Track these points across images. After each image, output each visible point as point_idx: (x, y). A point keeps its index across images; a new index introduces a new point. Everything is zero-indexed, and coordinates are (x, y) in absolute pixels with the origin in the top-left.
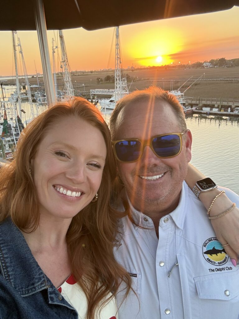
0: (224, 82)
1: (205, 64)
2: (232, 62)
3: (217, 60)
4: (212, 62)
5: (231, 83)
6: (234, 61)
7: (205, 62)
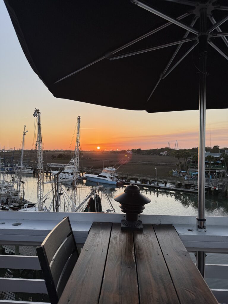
0: (142, 164)
1: (128, 152)
2: (145, 152)
3: (135, 150)
4: (132, 150)
5: (146, 165)
6: (146, 151)
7: (128, 150)
